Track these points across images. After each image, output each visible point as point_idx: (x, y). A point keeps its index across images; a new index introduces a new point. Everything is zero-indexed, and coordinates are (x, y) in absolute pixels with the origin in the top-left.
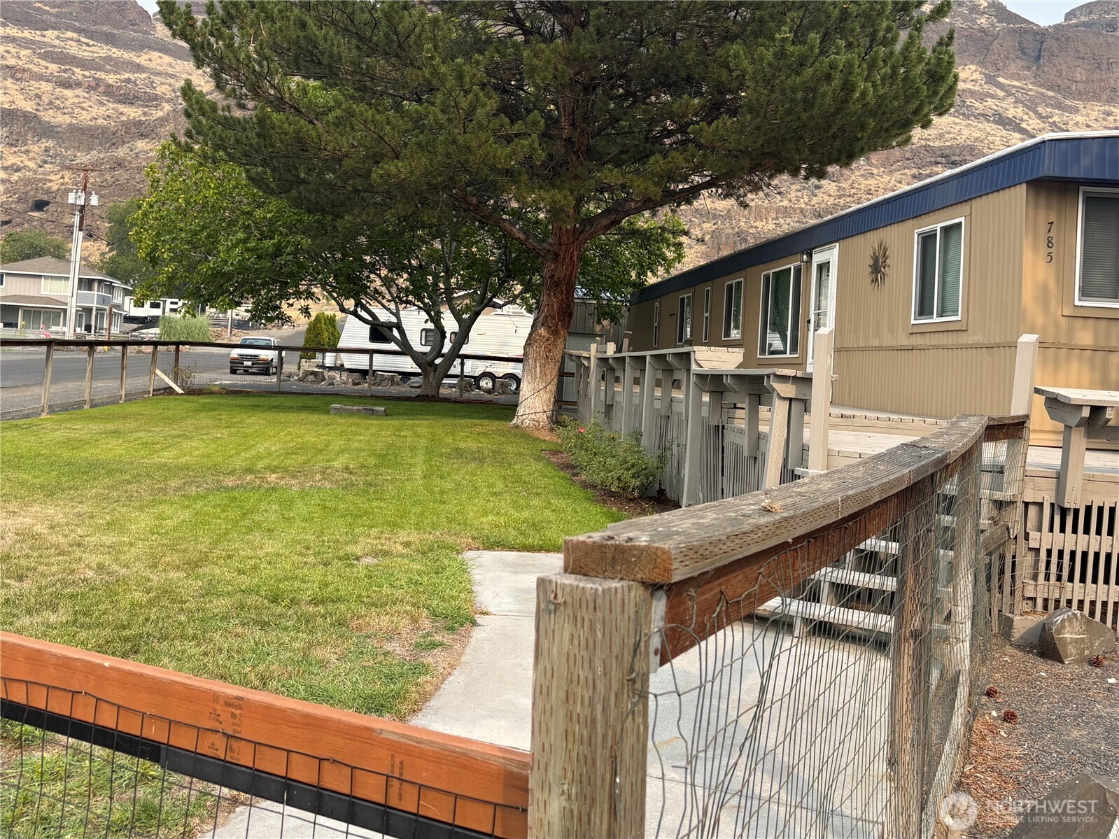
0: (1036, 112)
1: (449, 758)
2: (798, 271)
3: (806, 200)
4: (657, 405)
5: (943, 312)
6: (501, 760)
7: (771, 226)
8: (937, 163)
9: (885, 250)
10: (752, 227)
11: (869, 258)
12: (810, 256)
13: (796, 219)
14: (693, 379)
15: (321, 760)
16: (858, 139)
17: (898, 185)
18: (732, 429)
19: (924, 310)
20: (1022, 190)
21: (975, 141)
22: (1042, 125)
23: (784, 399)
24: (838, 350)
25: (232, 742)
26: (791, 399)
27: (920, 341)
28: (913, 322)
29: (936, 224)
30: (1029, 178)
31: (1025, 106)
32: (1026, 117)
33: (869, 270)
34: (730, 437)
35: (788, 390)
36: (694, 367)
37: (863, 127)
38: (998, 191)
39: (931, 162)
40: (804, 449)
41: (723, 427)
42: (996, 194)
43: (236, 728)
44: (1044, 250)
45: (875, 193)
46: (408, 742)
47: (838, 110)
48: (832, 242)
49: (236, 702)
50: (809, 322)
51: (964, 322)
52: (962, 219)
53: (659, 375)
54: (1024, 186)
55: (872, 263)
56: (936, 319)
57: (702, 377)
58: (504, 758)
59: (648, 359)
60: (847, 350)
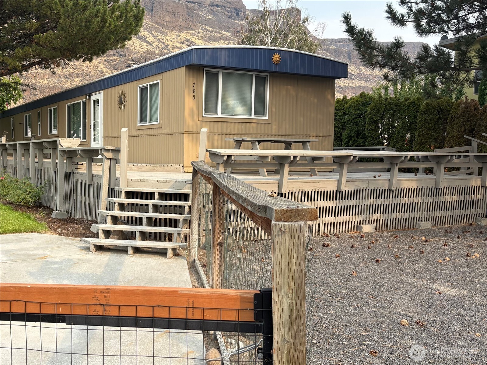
0: (152, 34)
1: (215, 296)
2: (84, 103)
3: (61, 70)
4: (36, 165)
5: (151, 120)
6: (238, 293)
7: (46, 82)
8: (115, 55)
9: (125, 94)
10: (38, 82)
11: (117, 97)
12: (90, 97)
13: (57, 79)
14: (59, 153)
15: (153, 307)
16: (106, 45)
17: (99, 64)
18: (78, 173)
19: (142, 120)
20: (184, 69)
21: (129, 46)
22: (154, 40)
23: (108, 159)
24: (129, 136)
25: (106, 307)
26: (110, 159)
27: (141, 133)
28: (138, 125)
29: (147, 83)
30: (186, 64)
31: (148, 31)
32: (148, 36)
33: (117, 103)
34: (77, 177)
35: (110, 155)
36: (59, 147)
37: (109, 39)
38: (174, 69)
39: (112, 54)
40: (117, 180)
41: (73, 173)
42: (173, 70)
43: (108, 301)
44: (192, 94)
45: (90, 68)
46: (195, 293)
47: (100, 31)
48: (100, 91)
49: (107, 291)
50: (91, 126)
51: (161, 124)
52: (159, 81)
53: (37, 151)
54: (185, 67)
55: (118, 100)
56: (148, 123)
57: (64, 151)
58: (239, 292)
59: (31, 144)
60: (109, 138)
